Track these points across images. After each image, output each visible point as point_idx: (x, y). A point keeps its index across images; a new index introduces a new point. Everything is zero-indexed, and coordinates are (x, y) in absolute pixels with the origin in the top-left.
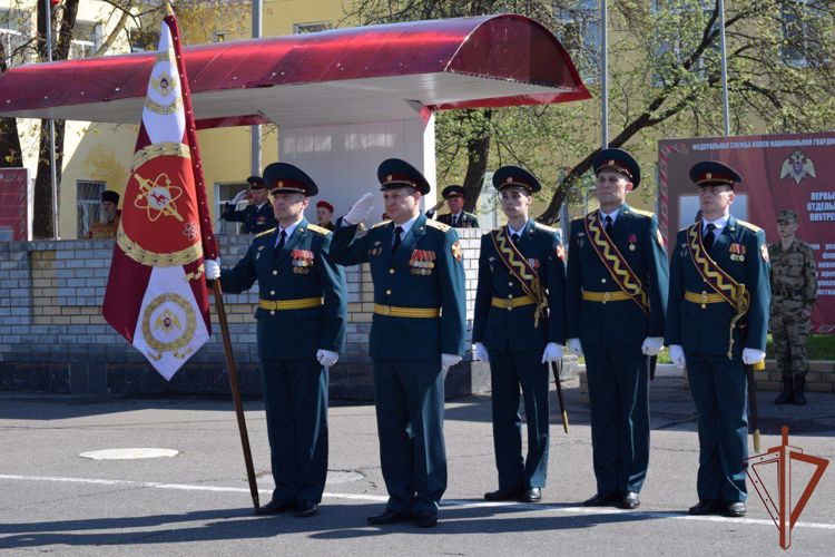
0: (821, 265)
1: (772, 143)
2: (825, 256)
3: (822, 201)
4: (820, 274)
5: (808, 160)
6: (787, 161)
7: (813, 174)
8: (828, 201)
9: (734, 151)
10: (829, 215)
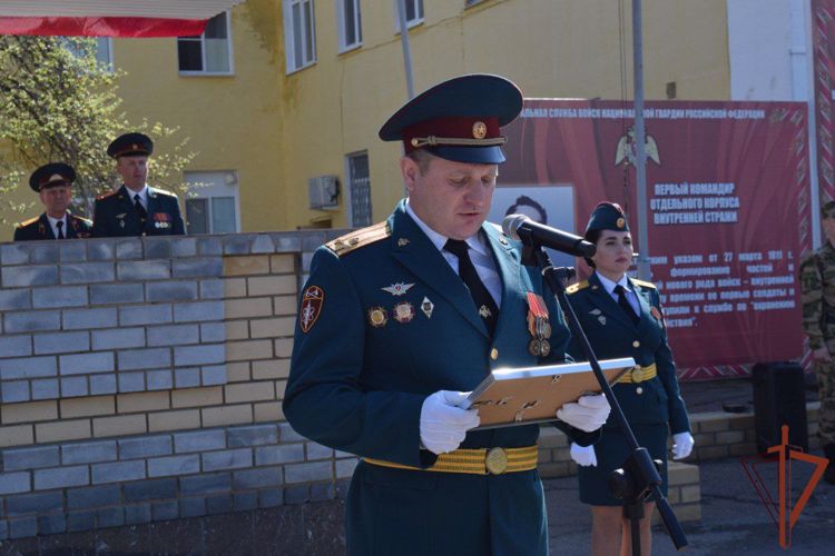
0: (670, 285)
1: (604, 112)
2: (674, 272)
3: (668, 196)
4: (668, 299)
5: (650, 139)
6: (623, 140)
7: (656, 158)
8: (675, 196)
9: (554, 121)
10: (677, 216)
